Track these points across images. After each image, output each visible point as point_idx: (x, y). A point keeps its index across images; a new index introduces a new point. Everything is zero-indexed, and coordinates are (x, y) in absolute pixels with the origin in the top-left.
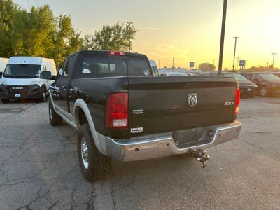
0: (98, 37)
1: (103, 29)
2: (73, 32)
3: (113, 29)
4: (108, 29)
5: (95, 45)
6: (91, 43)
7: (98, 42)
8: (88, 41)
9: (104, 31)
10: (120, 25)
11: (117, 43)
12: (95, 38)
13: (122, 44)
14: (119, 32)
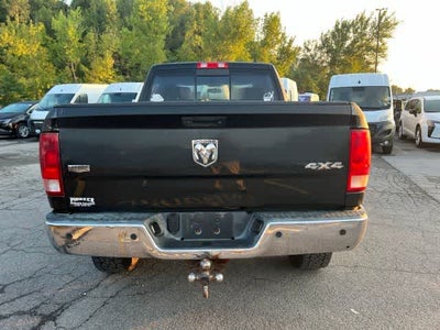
0: (325, 41)
1: (337, 26)
2: (284, 37)
3: (353, 25)
4: (344, 25)
5: (318, 55)
6: (312, 52)
7: (324, 50)
8: (309, 50)
9: (337, 30)
10: (367, 16)
11: (359, 47)
12: (320, 43)
13: (369, 49)
14: (365, 28)
